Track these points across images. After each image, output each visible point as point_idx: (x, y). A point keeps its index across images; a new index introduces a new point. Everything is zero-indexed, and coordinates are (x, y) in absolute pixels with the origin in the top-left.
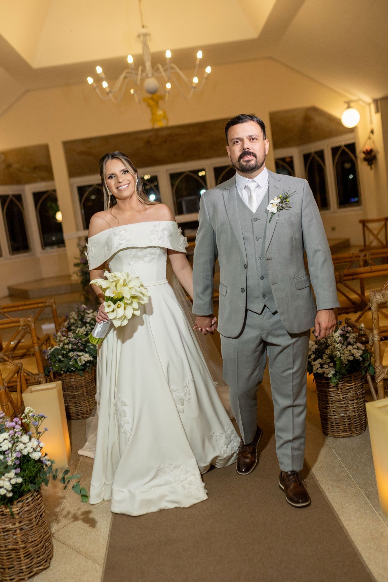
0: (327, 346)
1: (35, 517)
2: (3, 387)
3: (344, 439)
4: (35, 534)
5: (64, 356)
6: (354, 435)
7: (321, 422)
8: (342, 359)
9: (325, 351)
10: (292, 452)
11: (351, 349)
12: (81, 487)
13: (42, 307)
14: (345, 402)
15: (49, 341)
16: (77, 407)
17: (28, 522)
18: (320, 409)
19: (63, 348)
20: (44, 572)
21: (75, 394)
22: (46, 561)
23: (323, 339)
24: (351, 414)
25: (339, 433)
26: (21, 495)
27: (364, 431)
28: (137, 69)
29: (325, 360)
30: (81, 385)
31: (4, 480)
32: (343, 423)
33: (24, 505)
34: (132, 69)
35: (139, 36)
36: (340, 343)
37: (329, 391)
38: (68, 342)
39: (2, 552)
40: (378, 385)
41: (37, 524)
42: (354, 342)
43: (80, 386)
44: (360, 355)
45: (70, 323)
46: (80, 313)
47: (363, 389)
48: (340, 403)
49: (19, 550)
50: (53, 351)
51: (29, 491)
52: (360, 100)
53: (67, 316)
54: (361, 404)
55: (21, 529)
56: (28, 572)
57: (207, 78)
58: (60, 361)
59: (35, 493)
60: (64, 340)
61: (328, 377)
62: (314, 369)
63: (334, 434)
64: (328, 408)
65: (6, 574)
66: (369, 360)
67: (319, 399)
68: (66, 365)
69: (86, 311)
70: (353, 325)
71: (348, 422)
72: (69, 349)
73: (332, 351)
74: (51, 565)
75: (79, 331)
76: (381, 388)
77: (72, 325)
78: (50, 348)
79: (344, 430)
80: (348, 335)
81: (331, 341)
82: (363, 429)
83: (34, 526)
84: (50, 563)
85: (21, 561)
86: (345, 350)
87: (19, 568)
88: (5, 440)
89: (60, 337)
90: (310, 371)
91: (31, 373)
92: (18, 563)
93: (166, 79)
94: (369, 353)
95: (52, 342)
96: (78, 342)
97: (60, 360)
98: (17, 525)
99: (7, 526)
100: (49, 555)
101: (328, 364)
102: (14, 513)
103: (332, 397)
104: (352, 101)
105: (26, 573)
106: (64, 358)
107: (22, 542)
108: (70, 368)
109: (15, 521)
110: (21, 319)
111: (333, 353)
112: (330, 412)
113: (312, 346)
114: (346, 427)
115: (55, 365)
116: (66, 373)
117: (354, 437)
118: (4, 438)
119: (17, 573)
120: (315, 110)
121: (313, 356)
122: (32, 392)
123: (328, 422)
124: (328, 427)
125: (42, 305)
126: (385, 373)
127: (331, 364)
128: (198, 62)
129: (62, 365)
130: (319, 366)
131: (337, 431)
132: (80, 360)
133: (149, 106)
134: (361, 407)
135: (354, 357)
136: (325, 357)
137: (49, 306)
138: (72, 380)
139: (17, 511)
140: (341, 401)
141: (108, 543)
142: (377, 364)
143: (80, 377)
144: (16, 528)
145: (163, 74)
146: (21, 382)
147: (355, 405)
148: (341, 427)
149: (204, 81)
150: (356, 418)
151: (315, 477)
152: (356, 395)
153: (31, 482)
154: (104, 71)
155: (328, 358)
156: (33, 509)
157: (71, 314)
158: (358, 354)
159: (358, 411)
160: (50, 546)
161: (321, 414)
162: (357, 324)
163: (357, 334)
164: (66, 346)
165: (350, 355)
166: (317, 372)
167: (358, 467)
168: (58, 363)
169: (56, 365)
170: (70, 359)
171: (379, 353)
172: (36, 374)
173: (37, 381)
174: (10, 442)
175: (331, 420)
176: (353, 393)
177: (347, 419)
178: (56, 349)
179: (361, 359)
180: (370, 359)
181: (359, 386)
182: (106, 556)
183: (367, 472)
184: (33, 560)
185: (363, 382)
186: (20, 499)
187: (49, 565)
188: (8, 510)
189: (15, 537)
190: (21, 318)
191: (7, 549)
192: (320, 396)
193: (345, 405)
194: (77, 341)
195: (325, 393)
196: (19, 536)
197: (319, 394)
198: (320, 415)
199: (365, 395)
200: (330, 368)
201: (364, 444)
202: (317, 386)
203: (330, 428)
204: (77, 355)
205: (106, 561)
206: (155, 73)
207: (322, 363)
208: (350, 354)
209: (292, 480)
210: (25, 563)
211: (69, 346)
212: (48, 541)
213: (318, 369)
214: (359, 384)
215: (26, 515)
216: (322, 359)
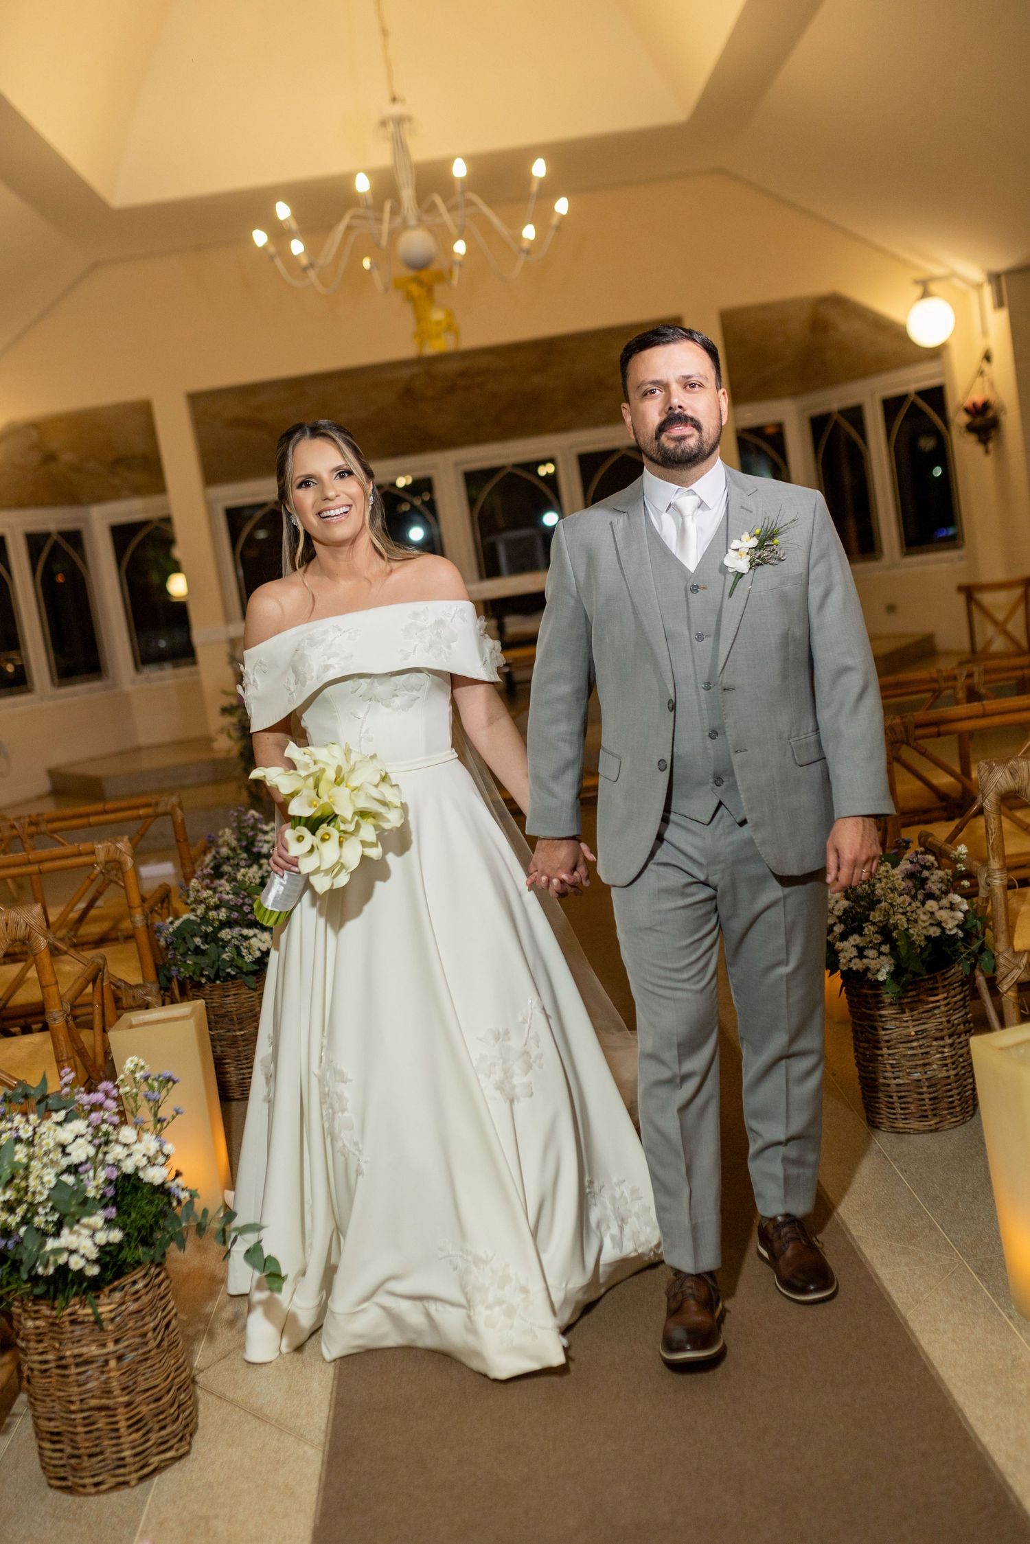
0: (873, 903)
1: (154, 1329)
2: (61, 1013)
3: (921, 1136)
4: (154, 1370)
5: (206, 938)
6: (947, 1127)
7: (861, 1096)
8: (913, 935)
9: (869, 915)
10: (785, 1170)
11: (934, 910)
12: (266, 1256)
13: (148, 816)
14: (921, 1042)
15: (169, 902)
16: (242, 1069)
17: (138, 1340)
18: (858, 1063)
19: (204, 920)
20: (176, 1466)
21: (236, 1036)
22: (181, 1440)
23: (864, 886)
24: (937, 1073)
25: (908, 1121)
26: (119, 1274)
27: (972, 1116)
28: (379, 207)
29: (870, 936)
30: (251, 1011)
31: (79, 1234)
32: (919, 1096)
33: (128, 1297)
34: (367, 207)
35: (383, 123)
36: (907, 894)
37: (881, 1016)
38: (218, 903)
39: (73, 1416)
40: (1004, 999)
41: (159, 1346)
42: (942, 892)
43: (250, 1014)
44: (956, 923)
45: (217, 856)
46: (243, 831)
47: (967, 1010)
48: (909, 1045)
49: (116, 1409)
50: (178, 928)
51: (139, 1263)
52: (954, 274)
53: (211, 839)
54: (961, 1048)
55: (120, 1358)
56: (137, 1466)
57: (559, 228)
58: (197, 951)
59: (153, 1270)
60: (208, 898)
61: (877, 981)
62: (843, 961)
63: (896, 1125)
64: (880, 1058)
65: (84, 1469)
66: (981, 935)
67: (856, 1038)
68: (214, 962)
69: (260, 826)
70: (940, 849)
71: (930, 1093)
72: (220, 921)
73: (887, 915)
74: (194, 1449)
75: (244, 876)
76: (1011, 1006)
77: (224, 863)
78: (171, 919)
79: (921, 1113)
80: (926, 873)
81: (882, 889)
82: (967, 1112)
83: (150, 1351)
84: (190, 1444)
85: (119, 1437)
86: (920, 911)
87: (115, 1456)
88: (77, 1137)
89: (198, 891)
90: (833, 965)
91: (126, 983)
92: (114, 1442)
93: (454, 231)
94: (980, 919)
95: (176, 903)
96: (244, 904)
97: (197, 949)
98: (111, 1347)
99: (84, 1350)
100: (187, 1426)
101: (877, 947)
102: (103, 1316)
103: (888, 1032)
104: (933, 279)
105: (133, 1468)
106: (208, 944)
107: (123, 1389)
108: (224, 970)
109: (105, 1338)
110: (99, 846)
111: (888, 920)
112: (884, 1069)
113: (837, 902)
114: (924, 1105)
115: (185, 962)
116: (214, 981)
117: (945, 1133)
118: (76, 1132)
119: (109, 1467)
120: (837, 302)
121: (838, 929)
122: (131, 1027)
123: (880, 1095)
124: (879, 1108)
125: (149, 811)
126: (1020, 968)
127: (885, 949)
128: (535, 187)
129: (204, 961)
130: (854, 952)
131: (903, 1117)
132: (248, 948)
133: (410, 298)
134: (961, 1056)
135: (943, 929)
136: (869, 929)
137: (165, 814)
138: (227, 1000)
139: (111, 1311)
140: (912, 1041)
141: (334, 1394)
142: (1001, 946)
143: (248, 992)
144: (108, 1354)
145: (447, 218)
146: (103, 1005)
147: (946, 1050)
148: (912, 1106)
149: (551, 233)
150: (950, 1084)
151: (848, 1230)
152: (950, 1025)
153: (146, 1242)
154: (296, 214)
155: (877, 932)
156: (148, 1308)
157: (220, 833)
158: (952, 922)
159: (954, 1066)
160: (190, 1403)
161: (864, 1075)
162: (948, 847)
163: (949, 872)
164: (212, 914)
165: (931, 925)
166: (850, 969)
167: (956, 1203)
168: (193, 957)
169: (188, 962)
170: (224, 947)
171: (1003, 917)
172: (138, 986)
173: (139, 1002)
174: (90, 1142)
175: (888, 1088)
176: (940, 1020)
177: (928, 1087)
178: (188, 920)
179: (961, 934)
180: (984, 934)
181: (956, 1003)
182: (330, 1425)
183: (979, 1217)
184: (150, 1435)
185: (967, 992)
186: (116, 1283)
187: (187, 1448)
188: (89, 1311)
189: (104, 1377)
190: (99, 843)
191: (85, 1407)
192: (859, 1029)
193: (921, 1051)
194: (241, 901)
195: (872, 1021)
196: (115, 1374)
197: (855, 1023)
198: (860, 1077)
199: (972, 1025)
200: (882, 958)
201: (970, 1148)
202: (851, 1002)
203: (884, 1111)
204: (241, 935)
205: (329, 1437)
206: (425, 218)
207: (861, 945)
208: (932, 922)
209: (789, 1235)
210: (131, 1442)
211: (221, 914)
212: (185, 1390)
213: (851, 959)
214: (955, 996)
215: (131, 1324)
216: (861, 935)
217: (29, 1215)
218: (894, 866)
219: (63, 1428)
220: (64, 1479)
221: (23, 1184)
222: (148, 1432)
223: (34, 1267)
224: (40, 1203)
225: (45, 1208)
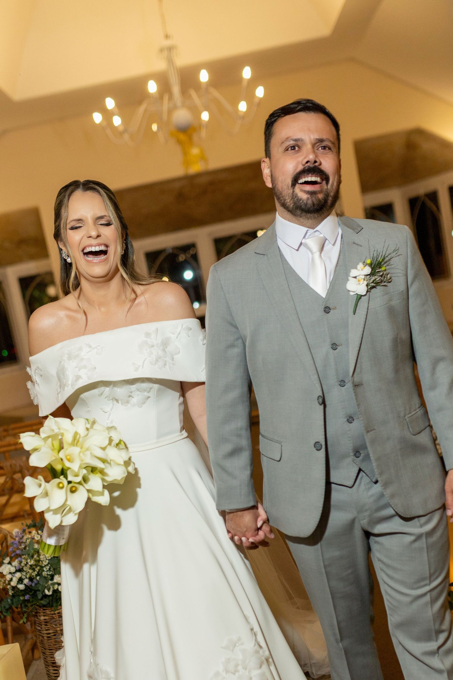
224: (45, 566)
225: (46, 569)
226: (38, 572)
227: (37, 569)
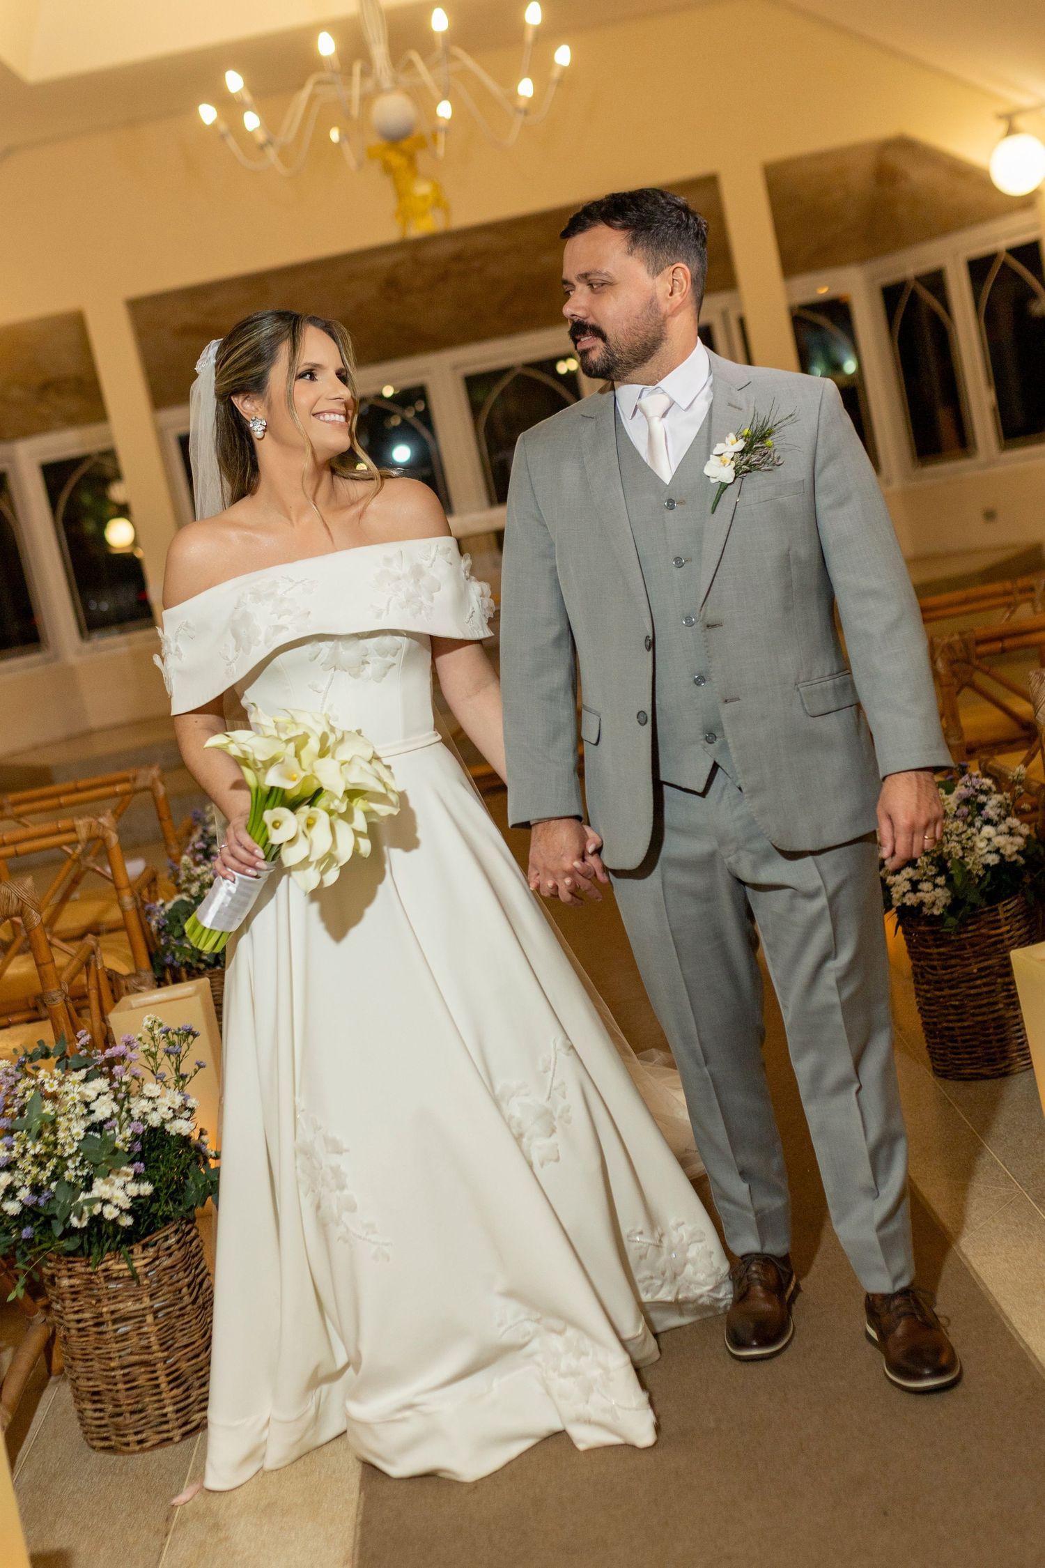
1: (189, 1286)
2: (60, 993)
4: (192, 1327)
8: (970, 864)
11: (990, 836)
13: (126, 792)
14: (984, 980)
17: (173, 1295)
25: (974, 1067)
26: (152, 1227)
28: (347, 70)
29: (923, 867)
31: (111, 1185)
32: (985, 1039)
33: (161, 1253)
34: (333, 71)
36: (963, 821)
39: (113, 1374)
41: (194, 1302)
42: (1001, 817)
44: (1017, 848)
48: (971, 984)
49: (155, 1365)
51: (167, 1220)
55: (156, 1312)
56: (180, 1422)
57: (560, 83)
59: (184, 1226)
61: (933, 915)
62: (895, 896)
63: (961, 1071)
64: (941, 1000)
65: (126, 1427)
67: (916, 980)
70: (999, 772)
71: (993, 1033)
78: (161, 901)
79: (988, 1057)
80: (982, 798)
83: (186, 1307)
85: (160, 1393)
87: (157, 1413)
88: (100, 1094)
89: (190, 868)
93: (437, 91)
98: (147, 1302)
99: (121, 1306)
101: (932, 879)
102: (138, 1271)
103: (948, 971)
104: (1019, 111)
105: (176, 1424)
107: (161, 1345)
109: (140, 1293)
111: (943, 850)
112: (946, 1011)
114: (991, 1048)
117: (1015, 1076)
118: (99, 1089)
119: (152, 1424)
120: (904, 145)
122: (129, 1007)
123: (945, 1040)
124: (944, 1054)
125: (127, 787)
127: (941, 880)
128: (529, 36)
130: (907, 886)
131: (968, 1062)
133: (389, 170)
135: (1002, 856)
137: (145, 789)
139: (145, 1266)
140: (975, 980)
144: (144, 1309)
145: (427, 76)
146: (98, 989)
148: (979, 1050)
153: (174, 1196)
155: (931, 863)
156: (180, 1265)
158: (1012, 847)
161: (925, 1019)
163: (1009, 795)
165: (989, 852)
166: (904, 905)
172: (130, 976)
174: (114, 1100)
175: (952, 1032)
177: (992, 1026)
178: (181, 901)
179: (1022, 861)
181: (1021, 936)
185: (1031, 925)
186: (147, 1239)
188: (124, 1266)
191: (125, 1363)
192: (919, 970)
193: (985, 990)
195: (930, 959)
197: (914, 964)
198: (923, 1022)
200: (938, 890)
202: (908, 941)
203: (949, 1057)
206: (402, 79)
207: (915, 878)
208: (991, 849)
210: (173, 1398)
213: (904, 894)
214: (1019, 929)
215: (166, 1279)
216: (915, 868)
217: (59, 1171)
218: (949, 792)
219: (103, 1387)
220: (106, 1439)
221: (52, 1138)
222: (187, 1389)
223: (68, 1219)
224: (70, 1156)
225: (74, 1162)
226: (53, 1172)
227: (51, 1165)
